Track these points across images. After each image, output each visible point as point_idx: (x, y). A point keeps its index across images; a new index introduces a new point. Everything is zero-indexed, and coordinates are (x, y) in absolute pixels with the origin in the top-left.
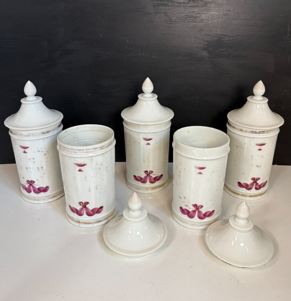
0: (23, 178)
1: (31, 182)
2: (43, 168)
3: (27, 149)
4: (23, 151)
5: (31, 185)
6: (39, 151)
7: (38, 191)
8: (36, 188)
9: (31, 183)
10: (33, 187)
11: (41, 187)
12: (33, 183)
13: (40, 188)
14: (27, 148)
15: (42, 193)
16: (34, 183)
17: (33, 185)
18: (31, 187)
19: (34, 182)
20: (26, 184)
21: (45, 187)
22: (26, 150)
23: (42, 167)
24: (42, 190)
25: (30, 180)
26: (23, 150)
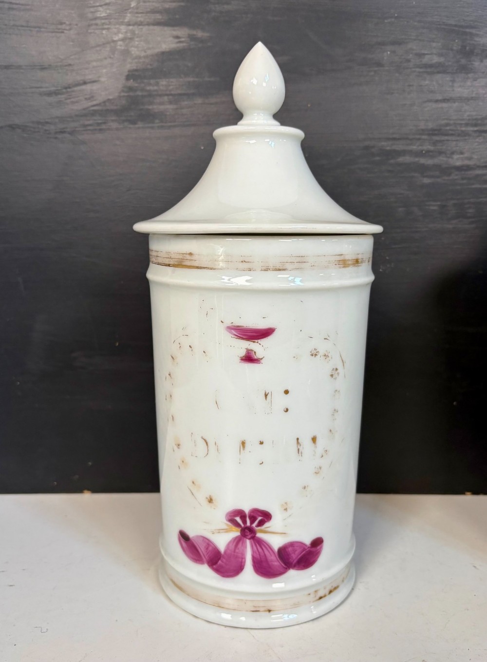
0: (205, 502)
1: (253, 519)
2: (318, 441)
3: (264, 342)
4: (243, 353)
5: (248, 533)
6: (314, 354)
7: (276, 563)
8: (270, 547)
9: (252, 522)
10: (259, 543)
11: (292, 544)
12: (261, 523)
13: (290, 549)
14: (265, 333)
15: (292, 573)
16: (267, 525)
17: (259, 535)
18: (248, 542)
19: (266, 516)
20: (220, 531)
21: (307, 540)
22: (258, 348)
23: (314, 440)
24: (295, 557)
25: (247, 509)
26: (243, 346)
